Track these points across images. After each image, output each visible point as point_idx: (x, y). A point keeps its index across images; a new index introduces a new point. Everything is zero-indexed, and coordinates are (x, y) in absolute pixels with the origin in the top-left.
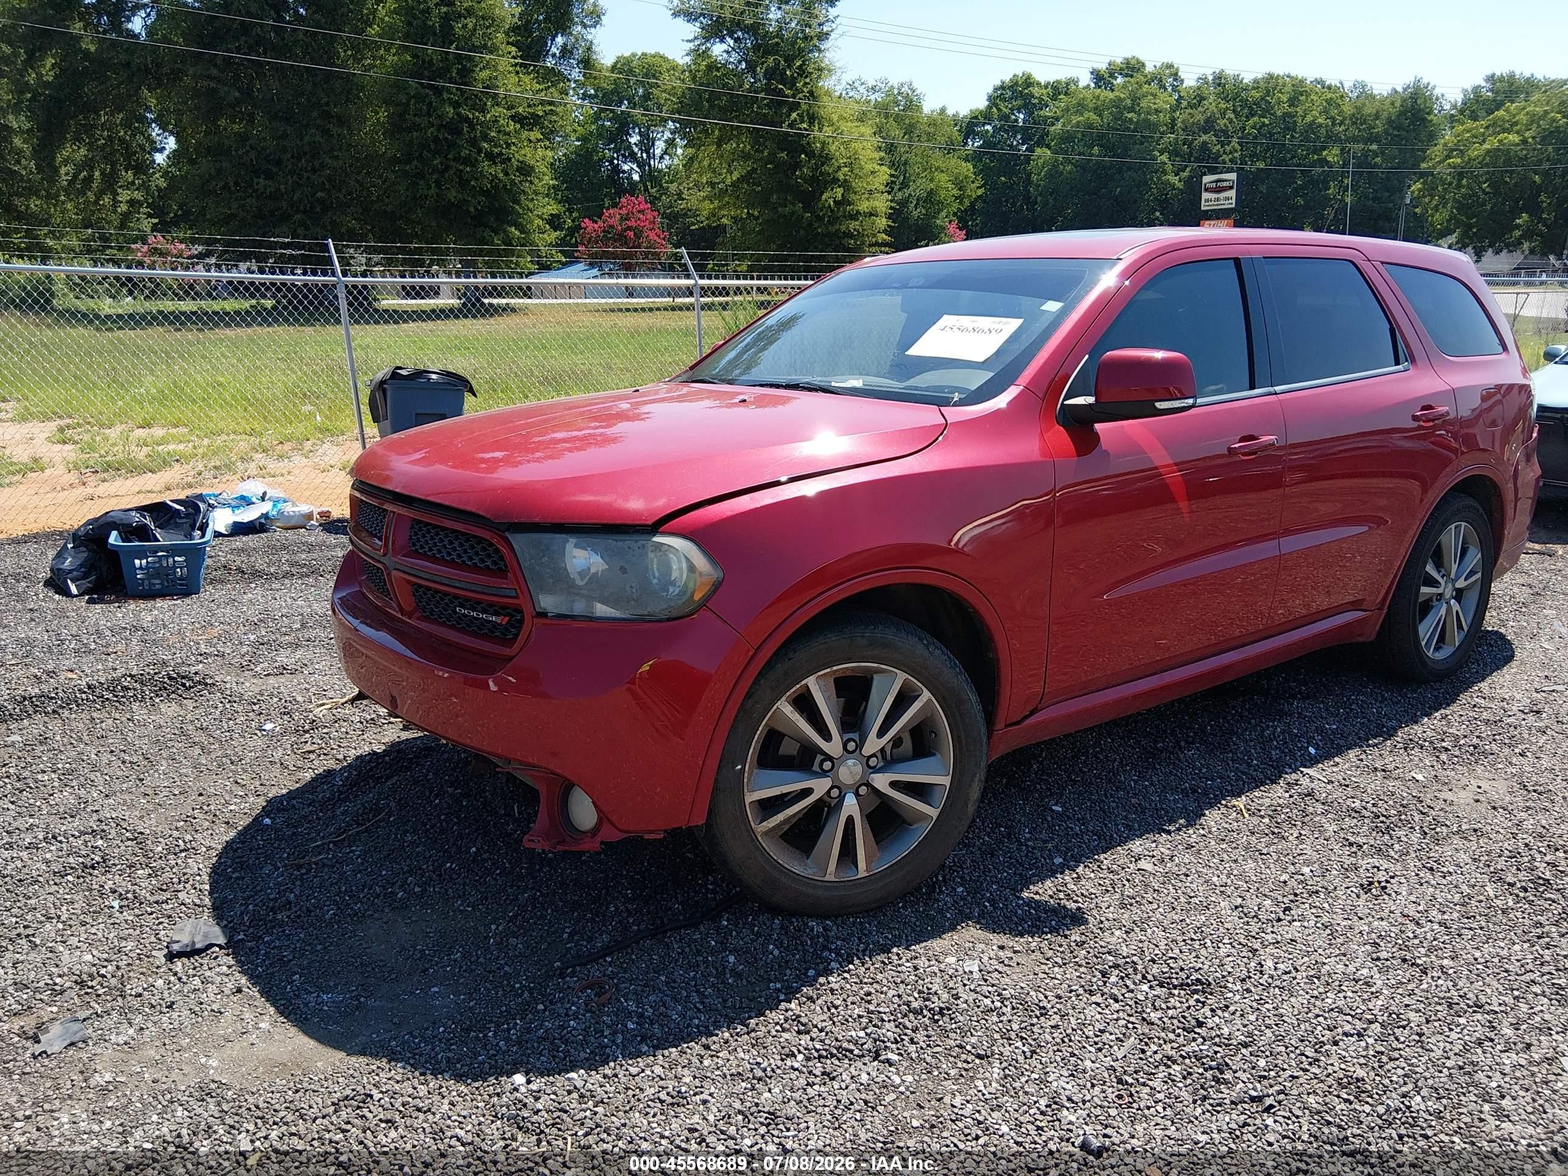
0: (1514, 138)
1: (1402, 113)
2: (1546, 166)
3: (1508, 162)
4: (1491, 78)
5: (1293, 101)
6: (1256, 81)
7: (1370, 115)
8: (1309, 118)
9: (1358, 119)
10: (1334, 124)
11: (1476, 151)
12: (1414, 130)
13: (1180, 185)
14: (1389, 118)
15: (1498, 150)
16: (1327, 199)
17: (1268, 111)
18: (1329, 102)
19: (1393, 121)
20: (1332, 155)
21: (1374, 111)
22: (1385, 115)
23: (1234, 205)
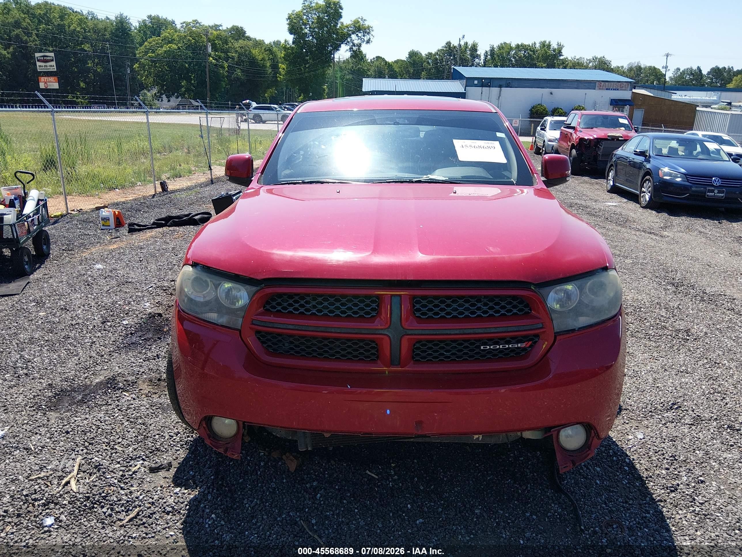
0: (174, 46)
1: (117, 30)
2: (189, 60)
3: (174, 57)
4: (149, 17)
5: (62, 18)
6: (38, 4)
7: (102, 29)
8: (72, 28)
9: (96, 31)
10: (85, 32)
11: (161, 51)
12: (124, 38)
13: (9, 56)
14: (111, 31)
15: (169, 51)
16: (89, 68)
17: (48, 22)
18: (80, 20)
19: (114, 33)
20: (87, 47)
21: (104, 27)
22: (109, 29)
23: (56, 70)
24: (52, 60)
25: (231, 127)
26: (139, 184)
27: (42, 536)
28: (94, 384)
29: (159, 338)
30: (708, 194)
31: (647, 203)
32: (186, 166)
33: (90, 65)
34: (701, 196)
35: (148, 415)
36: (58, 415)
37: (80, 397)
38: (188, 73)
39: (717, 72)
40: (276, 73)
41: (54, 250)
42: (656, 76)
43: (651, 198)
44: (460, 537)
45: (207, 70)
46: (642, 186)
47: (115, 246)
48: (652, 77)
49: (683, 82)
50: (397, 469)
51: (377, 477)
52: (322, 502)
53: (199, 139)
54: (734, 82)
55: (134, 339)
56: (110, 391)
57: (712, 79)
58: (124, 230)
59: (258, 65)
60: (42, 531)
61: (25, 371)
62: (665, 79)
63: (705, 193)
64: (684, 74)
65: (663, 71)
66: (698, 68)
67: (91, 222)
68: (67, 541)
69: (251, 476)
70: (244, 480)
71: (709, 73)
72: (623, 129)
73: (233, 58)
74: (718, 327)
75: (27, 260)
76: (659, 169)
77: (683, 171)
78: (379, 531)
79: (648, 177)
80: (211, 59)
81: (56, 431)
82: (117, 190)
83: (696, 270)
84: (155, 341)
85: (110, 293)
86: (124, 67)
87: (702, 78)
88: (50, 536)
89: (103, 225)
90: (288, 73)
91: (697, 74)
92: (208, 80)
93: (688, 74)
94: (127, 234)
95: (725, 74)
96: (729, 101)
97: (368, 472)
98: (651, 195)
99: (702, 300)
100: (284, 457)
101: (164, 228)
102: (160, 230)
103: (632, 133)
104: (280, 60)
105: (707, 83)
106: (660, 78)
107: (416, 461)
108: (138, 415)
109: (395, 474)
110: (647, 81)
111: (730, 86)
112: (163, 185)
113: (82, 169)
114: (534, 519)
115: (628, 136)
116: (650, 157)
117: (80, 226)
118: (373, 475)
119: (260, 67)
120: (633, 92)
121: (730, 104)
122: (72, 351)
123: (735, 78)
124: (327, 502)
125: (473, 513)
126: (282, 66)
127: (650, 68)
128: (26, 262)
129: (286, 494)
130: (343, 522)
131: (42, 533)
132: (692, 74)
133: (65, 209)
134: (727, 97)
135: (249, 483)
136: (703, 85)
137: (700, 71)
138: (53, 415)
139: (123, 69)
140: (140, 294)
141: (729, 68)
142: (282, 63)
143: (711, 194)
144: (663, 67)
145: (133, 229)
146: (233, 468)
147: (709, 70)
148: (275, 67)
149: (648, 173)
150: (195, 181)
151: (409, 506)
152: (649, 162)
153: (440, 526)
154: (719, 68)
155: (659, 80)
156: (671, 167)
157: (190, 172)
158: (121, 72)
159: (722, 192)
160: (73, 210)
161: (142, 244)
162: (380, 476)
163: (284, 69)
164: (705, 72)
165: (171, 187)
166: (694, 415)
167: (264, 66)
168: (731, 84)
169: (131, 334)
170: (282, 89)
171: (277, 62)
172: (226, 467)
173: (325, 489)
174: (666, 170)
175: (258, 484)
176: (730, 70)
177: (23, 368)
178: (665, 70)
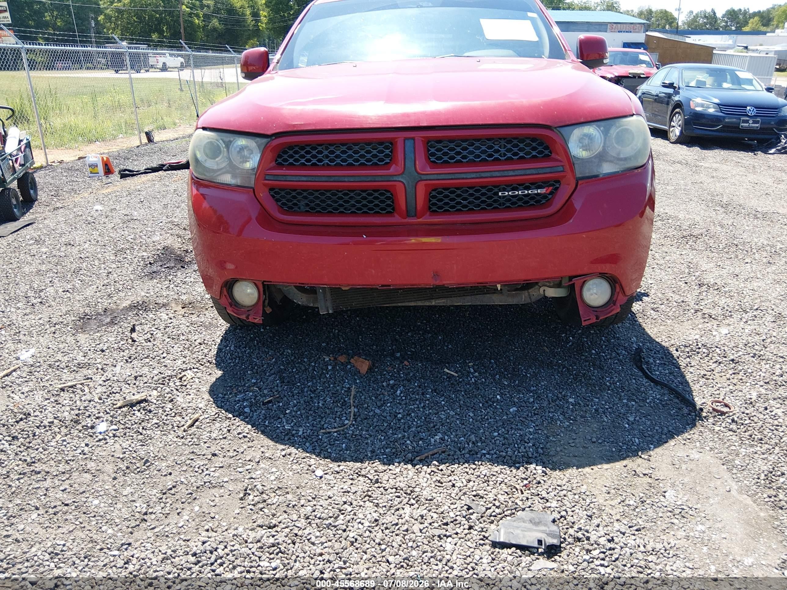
23: (10, 22)
24: (6, 11)
25: (213, 81)
26: (121, 136)
27: (97, 443)
28: (121, 307)
29: (182, 267)
30: (743, 124)
31: (676, 138)
32: (170, 120)
33: (48, 18)
34: (735, 128)
35: (190, 332)
36: (87, 336)
37: (108, 320)
38: (159, 24)
39: (732, 15)
40: (257, 21)
41: (42, 196)
42: (667, 20)
43: (681, 132)
44: (559, 422)
45: (181, 20)
46: (671, 120)
47: (109, 190)
48: (664, 21)
49: (696, 26)
50: (476, 367)
51: (456, 375)
52: (404, 398)
53: (179, 92)
54: (750, 25)
55: (154, 268)
56: (141, 312)
57: (727, 22)
58: (116, 177)
59: (238, 13)
60: (97, 439)
61: (39, 300)
62: (678, 24)
63: (739, 124)
64: (698, 17)
65: (675, 14)
66: (713, 10)
67: (77, 170)
68: (127, 447)
69: (320, 379)
70: (313, 383)
71: (724, 16)
72: (644, 65)
73: (208, 7)
74: (778, 239)
75: (15, 203)
76: (691, 100)
77: (717, 101)
78: (471, 420)
79: (677, 110)
80: (184, 7)
81: (90, 350)
82: (97, 143)
83: (743, 193)
84: (178, 269)
85: (116, 230)
86: (88, 20)
87: (716, 22)
88: (107, 443)
89: (91, 173)
90: (271, 21)
91: (711, 18)
92: (182, 31)
93: (701, 17)
94: (119, 180)
95: (741, 17)
96: (745, 45)
97: (446, 370)
98: (682, 128)
99: (756, 217)
100: (352, 360)
101: (160, 172)
102: (156, 174)
103: (654, 70)
104: (261, 8)
105: (721, 27)
106: (672, 22)
107: (493, 361)
108: (179, 332)
109: (475, 371)
110: (659, 25)
111: (746, 29)
112: (149, 136)
113: (57, 122)
114: (633, 405)
115: (650, 73)
116: (679, 88)
117: (65, 174)
118: (452, 373)
119: (239, 15)
120: (646, 35)
121: (746, 48)
122: (87, 281)
123: (752, 20)
124: (409, 397)
125: (568, 402)
126: (264, 14)
127: (661, 11)
128: (15, 205)
129: (364, 392)
130: (430, 413)
131: (97, 441)
132: (705, 17)
133: (44, 160)
134: (743, 40)
135: (319, 385)
136: (717, 29)
137: (714, 13)
138: (82, 338)
139: (87, 22)
140: (149, 229)
141: (745, 10)
142: (263, 10)
143: (745, 125)
144: (676, 10)
145: (125, 174)
146: (297, 374)
147: (724, 13)
148: (255, 15)
149: (679, 105)
150: (182, 133)
151: (498, 397)
152: (678, 93)
153: (535, 414)
154: (734, 10)
155: (670, 24)
156: (703, 97)
157: (175, 124)
158: (84, 25)
159: (757, 122)
160: (54, 162)
161: (139, 187)
162: (460, 374)
163: (265, 16)
164: (719, 15)
165: (157, 137)
166: (774, 314)
167: (244, 14)
168: (746, 28)
169: (150, 263)
170: (264, 40)
171: (258, 10)
172: (290, 373)
173: (404, 386)
174: (699, 100)
175: (329, 385)
176: (745, 12)
177: (35, 298)
178: (677, 12)
